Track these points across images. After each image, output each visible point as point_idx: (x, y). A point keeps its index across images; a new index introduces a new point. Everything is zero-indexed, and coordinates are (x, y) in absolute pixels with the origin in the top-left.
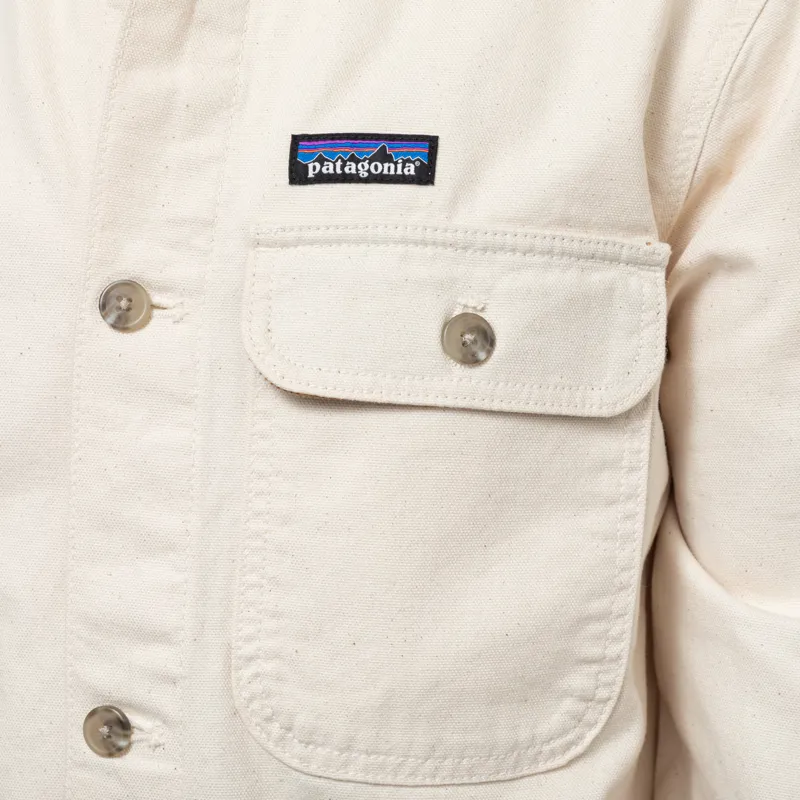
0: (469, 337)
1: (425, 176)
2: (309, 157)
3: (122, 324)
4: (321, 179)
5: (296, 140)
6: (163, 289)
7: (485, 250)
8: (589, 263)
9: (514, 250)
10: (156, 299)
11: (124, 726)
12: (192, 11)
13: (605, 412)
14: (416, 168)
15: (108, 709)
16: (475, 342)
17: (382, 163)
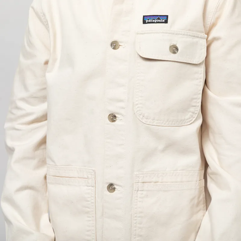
0: (174, 49)
1: (166, 22)
2: (146, 19)
3: (114, 48)
4: (148, 23)
5: (144, 16)
6: (121, 42)
7: (176, 34)
8: (194, 37)
9: (181, 34)
10: (120, 44)
11: (115, 117)
13: (196, 63)
14: (165, 21)
15: (112, 114)
16: (175, 50)
17: (159, 20)
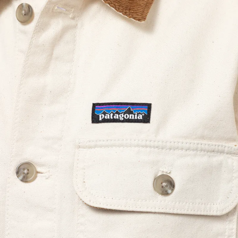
0: (164, 184)
1: (146, 119)
2: (99, 112)
3: (25, 180)
4: (105, 121)
5: (94, 105)
6: (42, 165)
7: (170, 149)
8: (212, 154)
9: (182, 149)
10: (39, 169)
12: (52, 54)
13: (219, 214)
14: (143, 116)
16: (167, 186)
17: (129, 114)
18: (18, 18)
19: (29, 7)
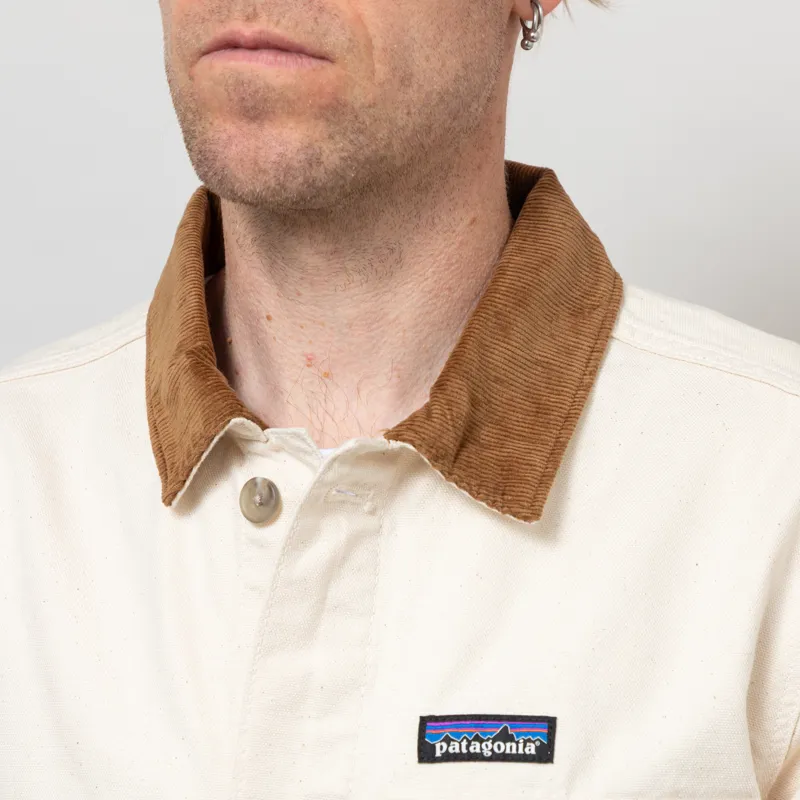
18: (244, 509)
19: (271, 487)
